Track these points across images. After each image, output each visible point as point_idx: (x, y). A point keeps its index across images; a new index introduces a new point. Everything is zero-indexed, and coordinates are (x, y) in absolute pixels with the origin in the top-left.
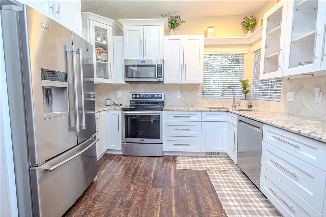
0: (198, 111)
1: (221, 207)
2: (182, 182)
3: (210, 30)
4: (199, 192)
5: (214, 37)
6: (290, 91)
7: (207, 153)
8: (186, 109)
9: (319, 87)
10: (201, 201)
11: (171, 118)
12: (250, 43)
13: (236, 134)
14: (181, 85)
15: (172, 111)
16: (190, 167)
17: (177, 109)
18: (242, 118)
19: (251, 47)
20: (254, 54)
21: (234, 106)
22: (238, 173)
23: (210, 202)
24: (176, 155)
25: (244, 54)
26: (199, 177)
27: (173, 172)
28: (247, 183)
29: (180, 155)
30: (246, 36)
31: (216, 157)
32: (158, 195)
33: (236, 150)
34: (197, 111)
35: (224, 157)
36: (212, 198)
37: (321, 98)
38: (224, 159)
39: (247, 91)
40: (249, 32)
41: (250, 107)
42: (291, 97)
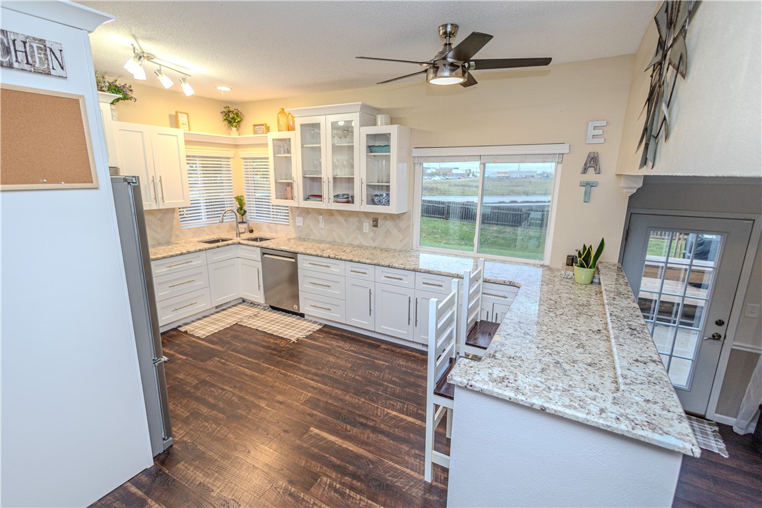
0: (202, 251)
1: (282, 338)
2: (228, 343)
3: (182, 119)
4: (255, 340)
5: (189, 130)
6: (298, 216)
7: (217, 307)
8: (184, 251)
10: (264, 343)
11: (164, 270)
12: (236, 144)
13: (261, 270)
15: (164, 258)
16: (217, 329)
18: (265, 251)
19: (237, 148)
21: (239, 234)
22: (270, 311)
23: (272, 341)
24: (174, 326)
25: (229, 158)
26: (237, 331)
27: (202, 342)
28: (283, 315)
29: (180, 323)
30: (230, 135)
31: (230, 307)
32: (222, 363)
33: (262, 288)
34: (200, 250)
35: (240, 303)
36: (270, 338)
38: (240, 306)
39: (245, 212)
40: (234, 129)
41: (251, 231)
42: (300, 222)
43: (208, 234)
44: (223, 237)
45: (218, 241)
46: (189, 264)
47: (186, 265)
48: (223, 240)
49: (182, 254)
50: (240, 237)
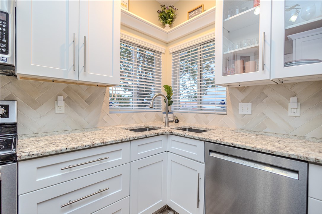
0: (125, 141)
5: (128, 11)
6: (243, 101)
9: (294, 96)
12: (168, 41)
14: (65, 85)
15: (57, 154)
17: (71, 146)
19: (167, 46)
20: (172, 55)
21: (167, 123)
37: (299, 110)
39: (172, 102)
40: (167, 25)
41: (177, 121)
42: (246, 109)
43: (136, 122)
44: (151, 125)
45: (144, 130)
46: (104, 162)
47: (98, 163)
48: (150, 129)
49: (93, 147)
50: (168, 126)
